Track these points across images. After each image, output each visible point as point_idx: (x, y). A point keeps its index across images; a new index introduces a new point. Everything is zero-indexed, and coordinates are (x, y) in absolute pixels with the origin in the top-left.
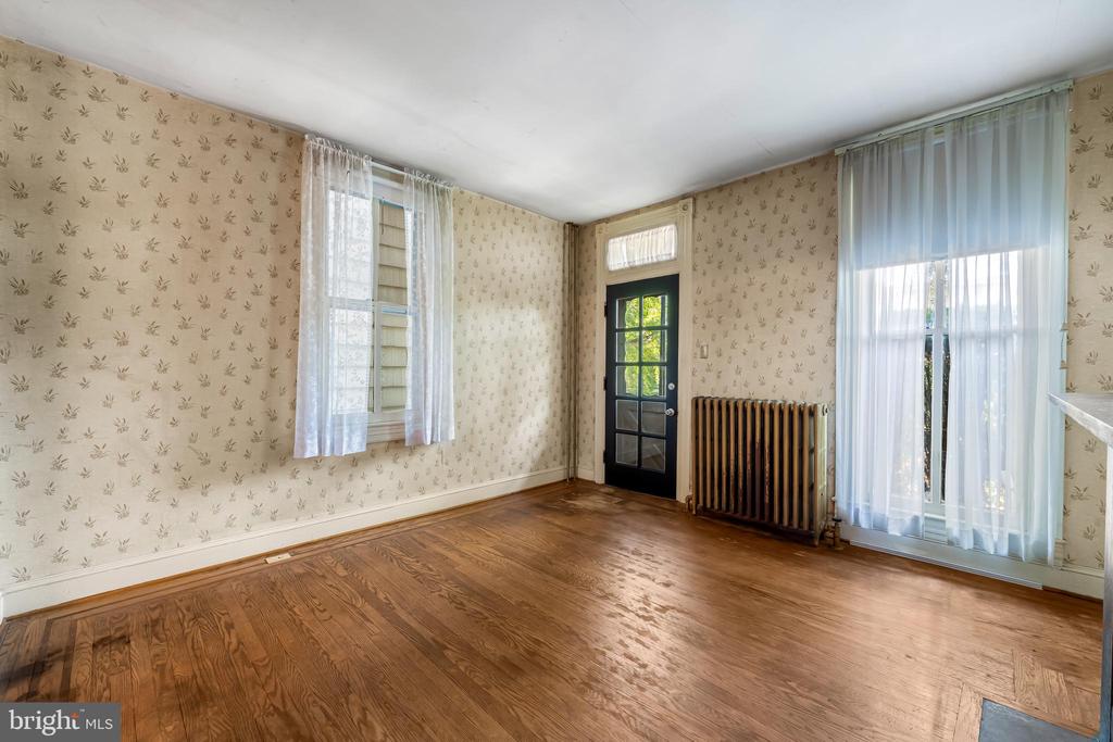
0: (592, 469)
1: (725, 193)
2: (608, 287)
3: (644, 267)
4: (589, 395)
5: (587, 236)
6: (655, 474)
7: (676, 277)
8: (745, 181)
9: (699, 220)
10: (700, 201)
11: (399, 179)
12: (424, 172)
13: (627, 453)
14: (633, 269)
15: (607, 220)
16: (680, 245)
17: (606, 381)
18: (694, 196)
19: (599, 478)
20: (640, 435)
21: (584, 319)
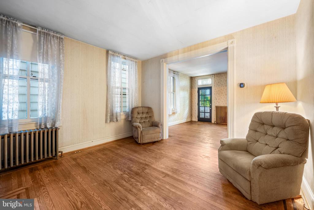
0: (195, 119)
1: (220, 75)
2: (198, 88)
3: (205, 85)
4: (194, 106)
5: (194, 79)
6: (208, 119)
7: (211, 87)
8: (223, 73)
9: (215, 78)
10: (215, 75)
11: (174, 73)
12: (177, 72)
13: (202, 116)
14: (203, 85)
15: (198, 77)
16: (212, 82)
17: (198, 103)
18: (214, 74)
19: (197, 120)
20: (205, 112)
21: (193, 93)
